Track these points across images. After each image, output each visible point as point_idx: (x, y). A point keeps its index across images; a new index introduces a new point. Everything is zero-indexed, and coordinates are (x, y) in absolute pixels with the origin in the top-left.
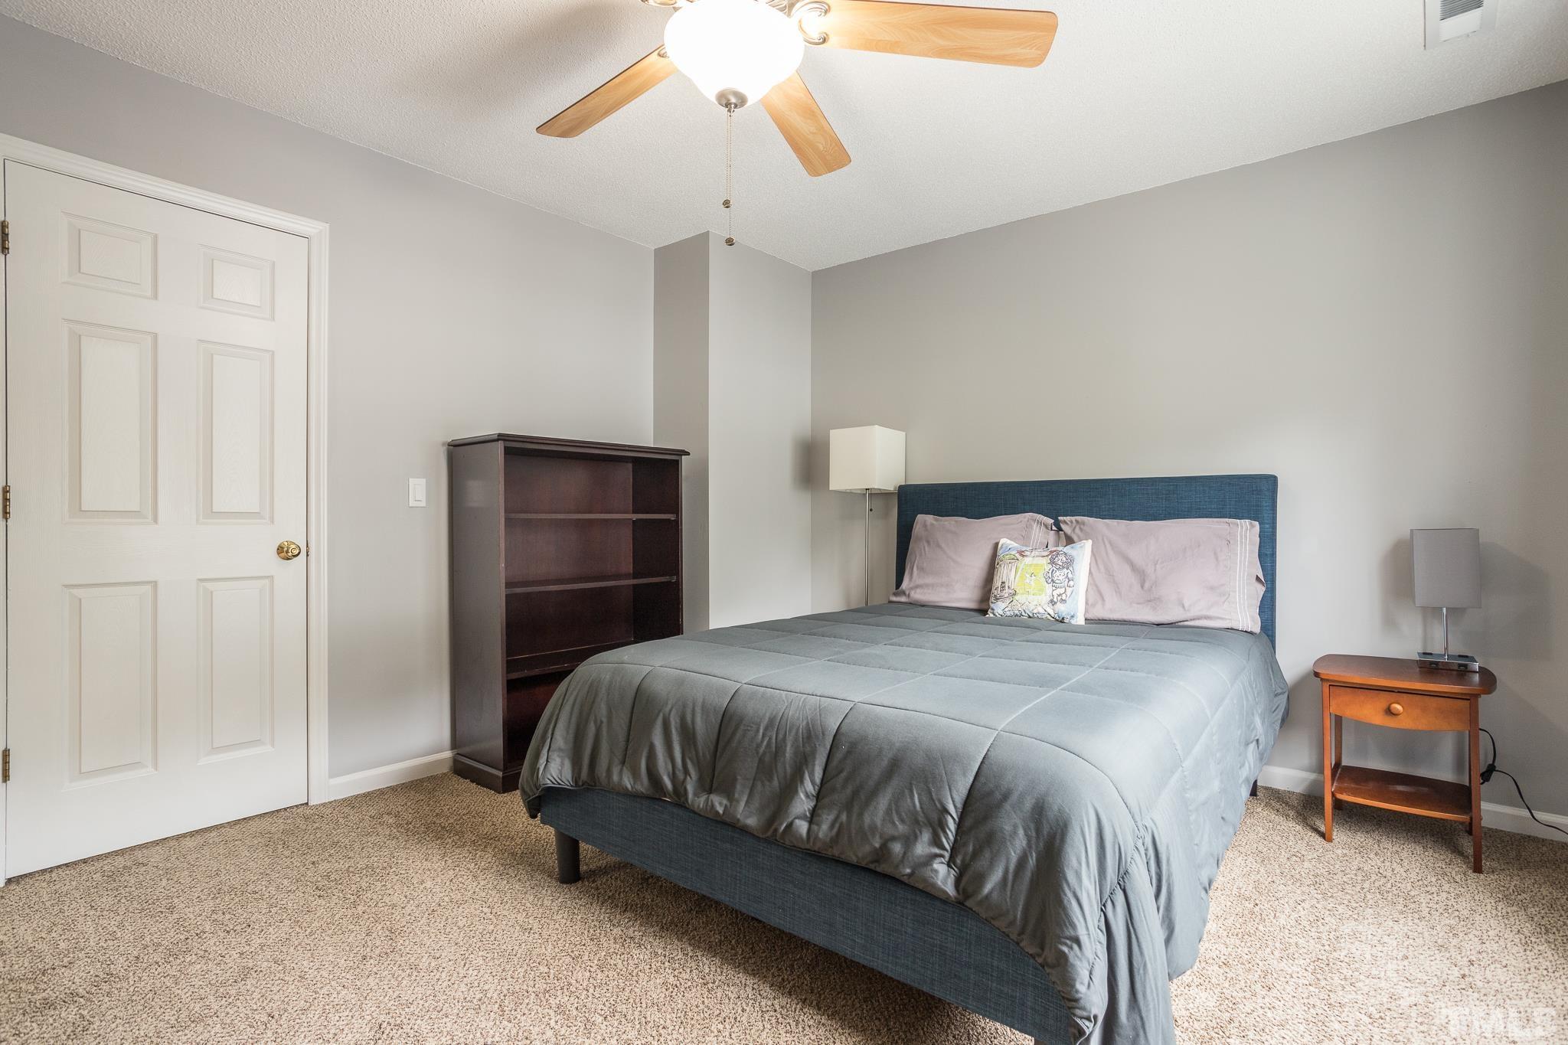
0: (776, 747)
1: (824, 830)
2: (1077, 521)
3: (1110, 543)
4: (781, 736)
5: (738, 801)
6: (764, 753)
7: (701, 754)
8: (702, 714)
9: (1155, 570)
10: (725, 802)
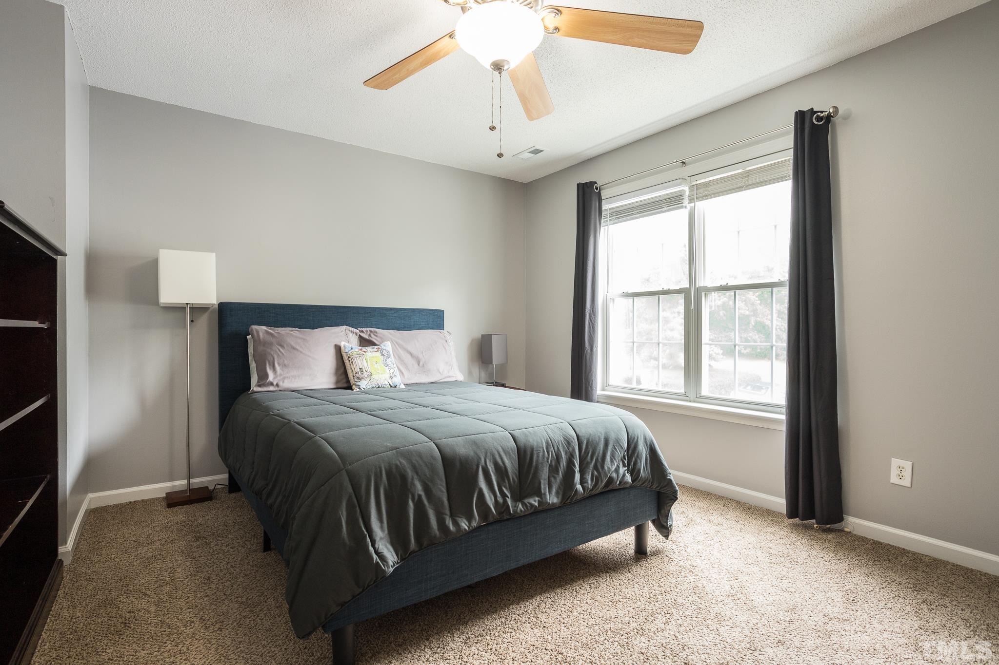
0: (556, 455)
1: (589, 484)
2: (371, 331)
3: (396, 343)
4: (556, 449)
5: (545, 494)
6: (551, 461)
7: (511, 480)
8: (506, 455)
9: (423, 356)
10: (537, 499)
